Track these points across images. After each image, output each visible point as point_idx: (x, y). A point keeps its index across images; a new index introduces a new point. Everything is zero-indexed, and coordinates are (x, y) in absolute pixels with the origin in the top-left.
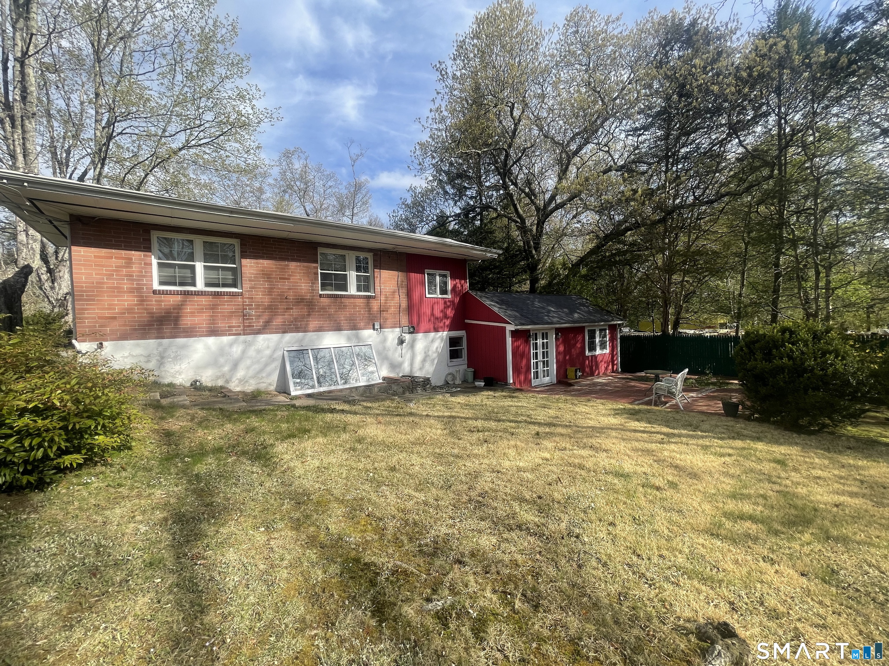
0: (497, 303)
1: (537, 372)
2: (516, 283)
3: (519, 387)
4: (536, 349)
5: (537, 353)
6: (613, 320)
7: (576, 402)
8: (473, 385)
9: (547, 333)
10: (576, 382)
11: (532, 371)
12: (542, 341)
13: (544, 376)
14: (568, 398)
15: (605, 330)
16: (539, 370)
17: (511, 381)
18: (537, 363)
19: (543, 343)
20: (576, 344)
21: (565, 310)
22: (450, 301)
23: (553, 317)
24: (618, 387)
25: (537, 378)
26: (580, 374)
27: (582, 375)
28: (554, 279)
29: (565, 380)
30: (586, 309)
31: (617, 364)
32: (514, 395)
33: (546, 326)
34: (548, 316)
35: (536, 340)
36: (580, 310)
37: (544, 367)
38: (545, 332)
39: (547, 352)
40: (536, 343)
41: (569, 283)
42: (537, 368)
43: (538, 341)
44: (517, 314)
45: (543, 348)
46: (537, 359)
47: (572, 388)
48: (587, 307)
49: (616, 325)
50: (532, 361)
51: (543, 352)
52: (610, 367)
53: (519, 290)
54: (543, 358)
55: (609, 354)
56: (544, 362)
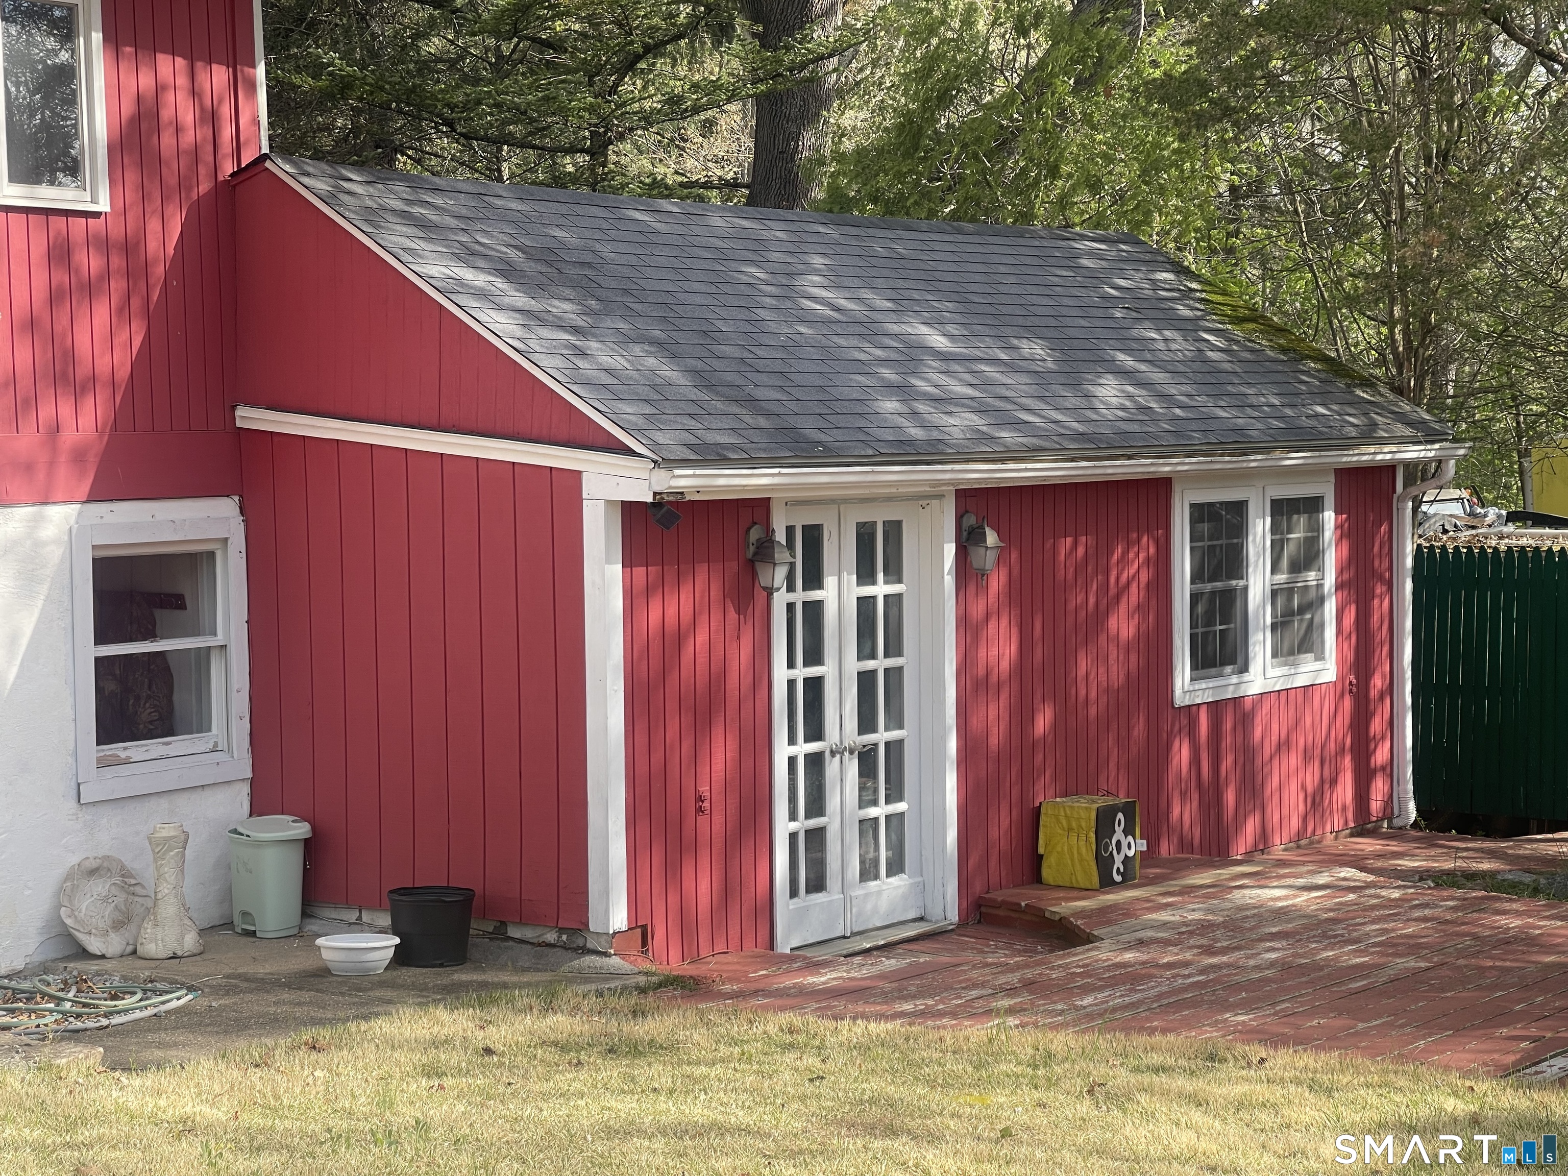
0: (507, 271)
1: (816, 837)
2: (648, 119)
3: (677, 966)
4: (814, 656)
5: (814, 686)
6: (1368, 436)
7: (1122, 1077)
8: (298, 962)
9: (894, 530)
10: (1105, 915)
11: (783, 827)
12: (856, 591)
13: (868, 872)
14: (1060, 1041)
15: (1313, 505)
16: (831, 820)
17: (619, 919)
18: (815, 762)
19: (866, 605)
20: (1099, 618)
21: (1034, 349)
22: (104, 245)
23: (942, 401)
24: (1412, 947)
25: (817, 884)
26: (1134, 846)
27: (1148, 857)
28: (944, 99)
29: (1026, 897)
30: (1179, 344)
31: (1389, 769)
32: (643, 1029)
33: (893, 474)
34: (903, 391)
35: (814, 579)
36: (1139, 348)
37: (867, 798)
38: (879, 516)
39: (894, 676)
40: (814, 611)
41: (1050, 138)
42: (816, 806)
43: (828, 594)
44: (669, 372)
45: (866, 650)
46: (815, 732)
47: (1079, 957)
48: (1189, 328)
49: (1390, 469)
50: (782, 751)
51: (866, 680)
52: (1345, 791)
53: (666, 171)
54: (866, 724)
55: (1340, 689)
56: (867, 758)
